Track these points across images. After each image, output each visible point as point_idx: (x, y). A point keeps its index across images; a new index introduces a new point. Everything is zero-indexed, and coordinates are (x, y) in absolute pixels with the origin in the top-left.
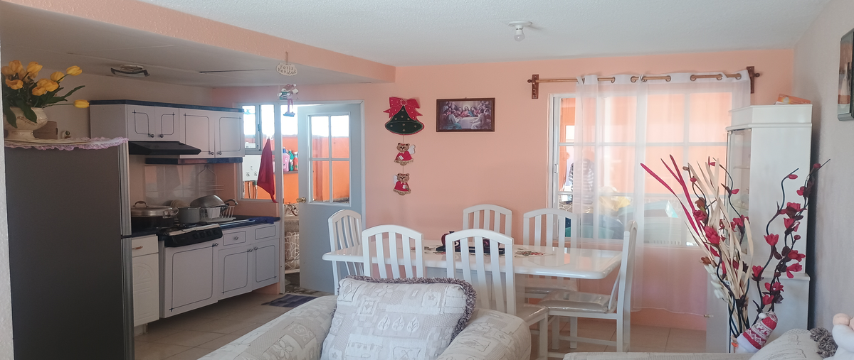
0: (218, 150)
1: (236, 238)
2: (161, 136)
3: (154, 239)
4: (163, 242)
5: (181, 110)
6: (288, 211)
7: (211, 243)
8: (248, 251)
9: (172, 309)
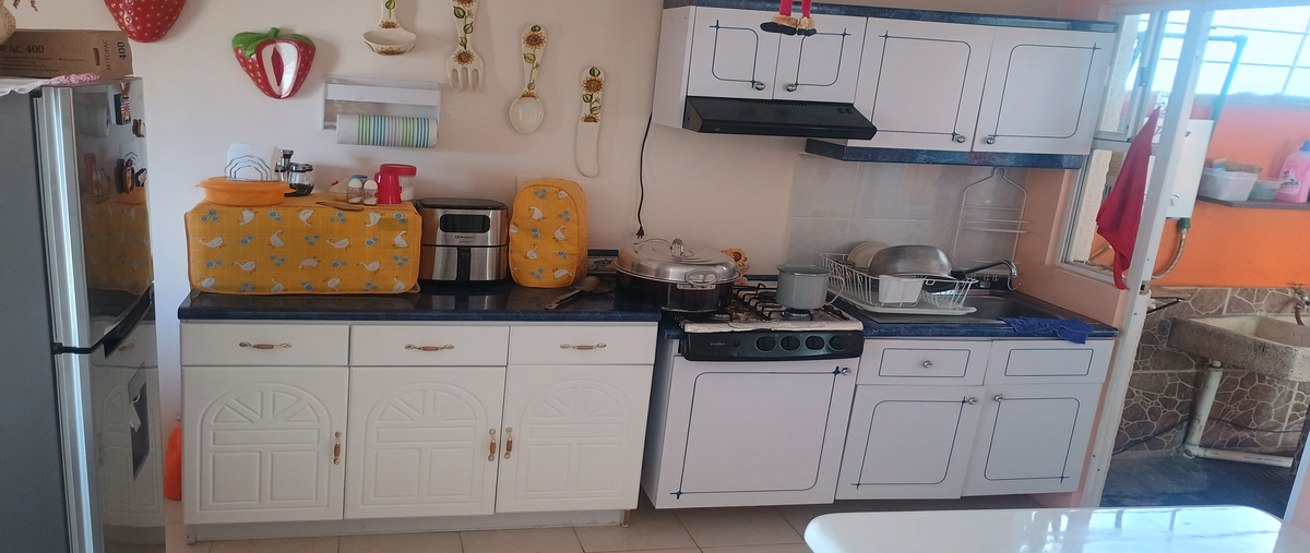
1: (927, 364)
2: (790, 89)
3: (646, 333)
4: (675, 344)
5: (875, 21)
6: (1291, 307)
7: (833, 364)
8: (964, 402)
9: (679, 494)
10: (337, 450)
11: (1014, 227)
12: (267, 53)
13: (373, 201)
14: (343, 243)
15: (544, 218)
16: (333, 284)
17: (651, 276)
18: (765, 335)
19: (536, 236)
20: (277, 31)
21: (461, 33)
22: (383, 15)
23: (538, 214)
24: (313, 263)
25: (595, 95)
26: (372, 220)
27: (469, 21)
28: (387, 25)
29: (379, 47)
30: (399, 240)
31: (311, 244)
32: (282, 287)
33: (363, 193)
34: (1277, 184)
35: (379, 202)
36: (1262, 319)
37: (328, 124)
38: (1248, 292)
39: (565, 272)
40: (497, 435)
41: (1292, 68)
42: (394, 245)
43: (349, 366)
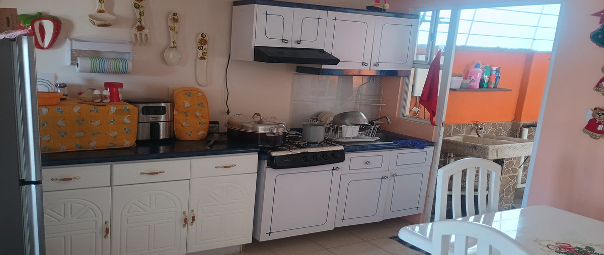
0: (374, 61)
1: (367, 163)
2: (298, 42)
3: (253, 157)
4: (266, 162)
5: (332, 14)
6: (474, 131)
7: (331, 166)
8: (382, 178)
9: (270, 233)
10: (107, 230)
11: (379, 102)
12: (37, 25)
13: (108, 101)
14: (97, 123)
15: (190, 106)
16: (93, 144)
17: (250, 130)
18: (306, 155)
19: (187, 115)
20: (40, 14)
21: (138, 16)
22: (98, 6)
23: (187, 104)
24: (82, 134)
25: (204, 47)
26: (112, 110)
27: (142, 10)
28: (100, 11)
29: (99, 22)
30: (126, 120)
31: (80, 124)
32: (65, 148)
33: (102, 97)
34: (468, 81)
35: (111, 101)
36: (464, 136)
37: (73, 62)
38: (458, 125)
39: (202, 132)
40: (187, 214)
41: (469, 35)
42: (124, 123)
43: (111, 186)
